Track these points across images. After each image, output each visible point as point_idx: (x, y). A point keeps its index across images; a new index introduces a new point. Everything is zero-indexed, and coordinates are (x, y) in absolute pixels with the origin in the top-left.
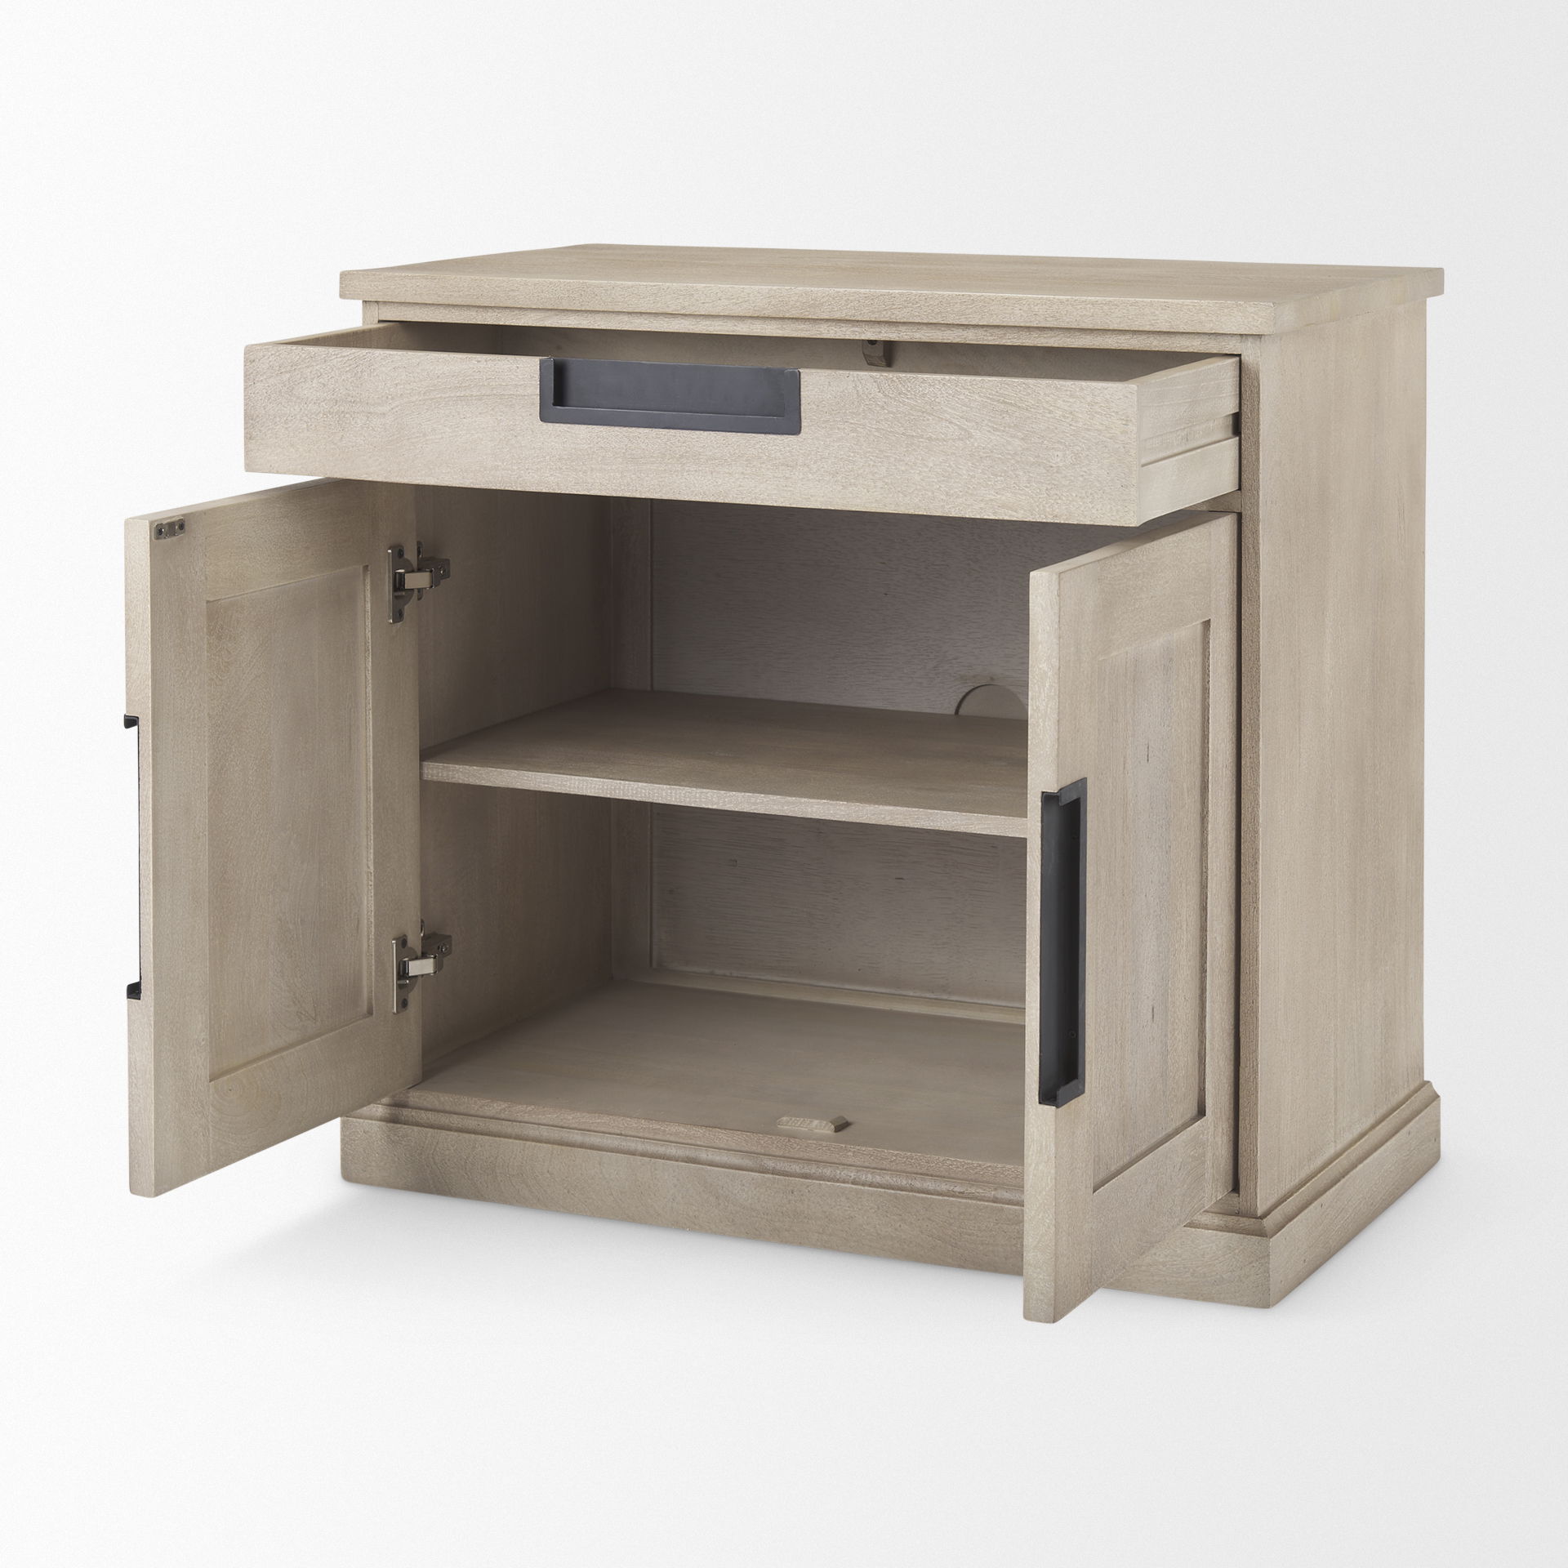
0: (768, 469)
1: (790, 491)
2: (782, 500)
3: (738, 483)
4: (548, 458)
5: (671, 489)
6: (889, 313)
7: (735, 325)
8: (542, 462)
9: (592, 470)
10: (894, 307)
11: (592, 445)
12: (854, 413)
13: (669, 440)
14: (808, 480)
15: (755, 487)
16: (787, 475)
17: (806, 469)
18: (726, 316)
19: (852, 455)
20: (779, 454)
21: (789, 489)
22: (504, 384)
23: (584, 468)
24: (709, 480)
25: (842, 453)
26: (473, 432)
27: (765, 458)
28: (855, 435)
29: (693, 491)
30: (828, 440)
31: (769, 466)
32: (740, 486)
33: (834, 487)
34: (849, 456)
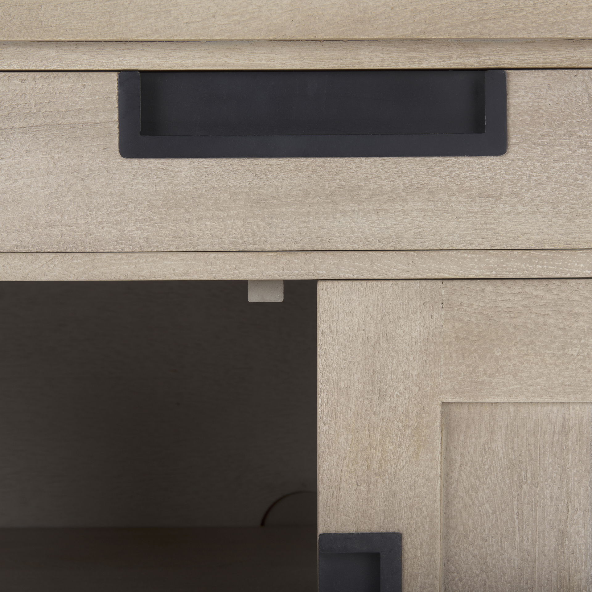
0: (460, 203)
1: (493, 229)
2: (480, 241)
3: (417, 223)
4: (131, 206)
5: (317, 237)
6: (479, 26)
7: (227, 56)
8: (122, 212)
9: (199, 219)
10: (486, 17)
11: (198, 185)
12: (584, 123)
13: (314, 172)
14: (518, 214)
15: (441, 227)
16: (487, 209)
17: (515, 200)
18: (225, 41)
19: (580, 177)
20: (475, 182)
21: (489, 226)
22: (64, 110)
23: (188, 216)
24: (373, 222)
25: (566, 176)
26: (17, 177)
27: (456, 188)
28: (584, 151)
29: (350, 238)
30: (546, 159)
31: (461, 199)
32: (419, 227)
33: (555, 220)
34: (577, 179)
